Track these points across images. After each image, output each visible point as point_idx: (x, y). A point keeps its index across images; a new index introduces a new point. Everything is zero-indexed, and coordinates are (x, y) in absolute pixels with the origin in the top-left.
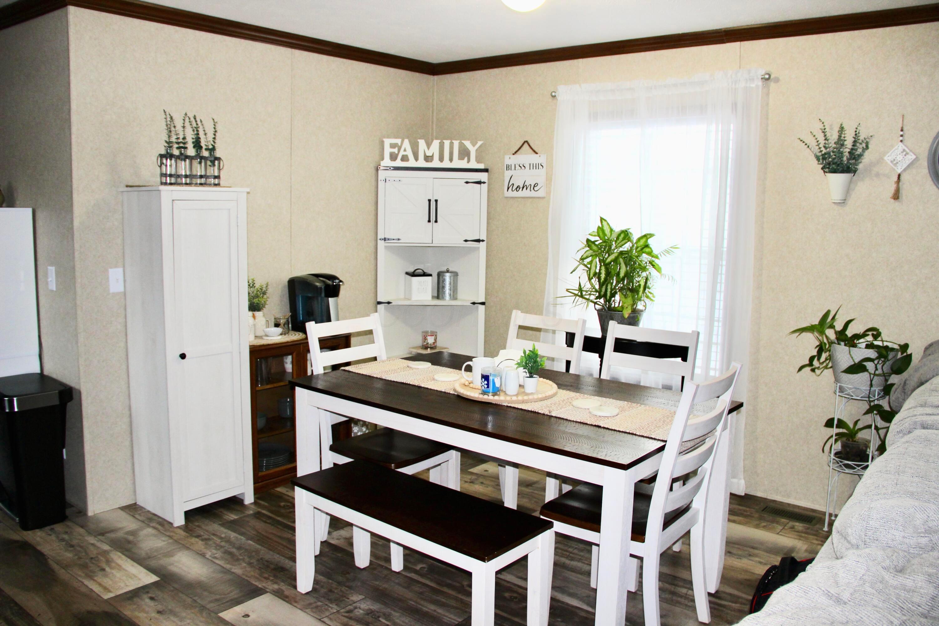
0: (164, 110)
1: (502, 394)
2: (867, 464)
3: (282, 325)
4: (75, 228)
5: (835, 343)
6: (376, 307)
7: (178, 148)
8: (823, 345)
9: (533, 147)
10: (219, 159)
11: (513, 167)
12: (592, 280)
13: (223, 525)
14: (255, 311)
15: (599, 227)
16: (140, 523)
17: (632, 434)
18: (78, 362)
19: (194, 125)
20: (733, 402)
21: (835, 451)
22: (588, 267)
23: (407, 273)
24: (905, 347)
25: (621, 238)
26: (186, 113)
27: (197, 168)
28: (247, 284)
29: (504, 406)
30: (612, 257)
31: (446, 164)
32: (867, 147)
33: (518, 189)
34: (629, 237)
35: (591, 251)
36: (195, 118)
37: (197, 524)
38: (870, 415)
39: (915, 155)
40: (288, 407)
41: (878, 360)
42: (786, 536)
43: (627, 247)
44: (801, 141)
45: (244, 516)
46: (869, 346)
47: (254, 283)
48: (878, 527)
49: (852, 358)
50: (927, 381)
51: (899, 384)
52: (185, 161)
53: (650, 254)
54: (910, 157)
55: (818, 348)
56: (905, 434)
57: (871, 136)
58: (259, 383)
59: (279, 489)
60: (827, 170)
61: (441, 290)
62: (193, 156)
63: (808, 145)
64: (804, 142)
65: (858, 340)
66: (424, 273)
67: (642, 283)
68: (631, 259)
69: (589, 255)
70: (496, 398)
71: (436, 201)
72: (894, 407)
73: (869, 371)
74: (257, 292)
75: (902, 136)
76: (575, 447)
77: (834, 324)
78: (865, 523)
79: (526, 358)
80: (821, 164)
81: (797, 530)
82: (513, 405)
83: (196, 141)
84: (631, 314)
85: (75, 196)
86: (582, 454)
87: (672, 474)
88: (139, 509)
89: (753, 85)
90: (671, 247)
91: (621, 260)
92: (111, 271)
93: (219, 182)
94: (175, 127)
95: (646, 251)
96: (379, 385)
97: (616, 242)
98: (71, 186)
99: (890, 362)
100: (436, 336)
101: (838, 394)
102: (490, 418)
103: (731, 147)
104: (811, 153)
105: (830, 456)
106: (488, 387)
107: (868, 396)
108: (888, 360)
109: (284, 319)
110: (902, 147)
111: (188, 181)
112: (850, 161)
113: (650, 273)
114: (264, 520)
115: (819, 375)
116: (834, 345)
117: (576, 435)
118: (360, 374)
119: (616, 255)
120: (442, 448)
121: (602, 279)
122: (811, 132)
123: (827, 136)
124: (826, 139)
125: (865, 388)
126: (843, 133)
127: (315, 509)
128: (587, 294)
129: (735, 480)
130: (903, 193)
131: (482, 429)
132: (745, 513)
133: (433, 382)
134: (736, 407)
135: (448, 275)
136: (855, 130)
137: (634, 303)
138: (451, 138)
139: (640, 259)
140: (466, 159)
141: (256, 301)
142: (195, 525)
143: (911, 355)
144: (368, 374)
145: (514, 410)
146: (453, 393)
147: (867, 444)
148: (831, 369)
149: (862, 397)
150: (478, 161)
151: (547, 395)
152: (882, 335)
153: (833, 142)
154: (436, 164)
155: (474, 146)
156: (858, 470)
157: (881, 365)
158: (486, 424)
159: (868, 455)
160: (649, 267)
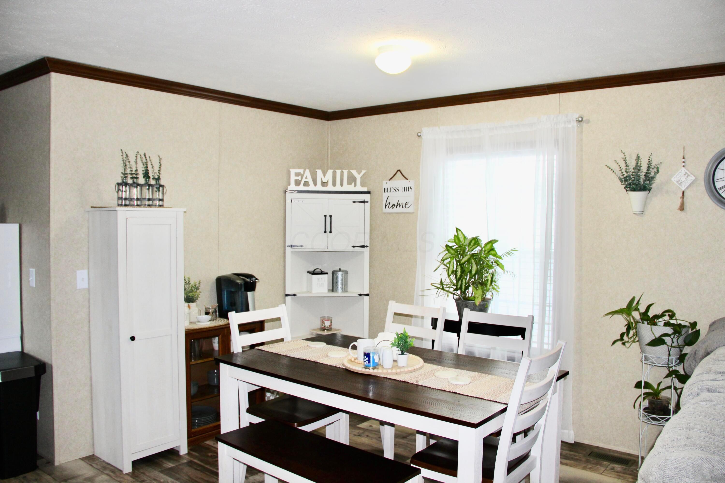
0: (121, 150)
1: (380, 367)
2: (669, 417)
3: (211, 313)
4: (51, 239)
5: (640, 322)
6: (285, 298)
7: (132, 178)
8: (631, 324)
9: (404, 175)
10: (163, 186)
11: (389, 190)
12: (451, 276)
13: (162, 472)
14: (190, 302)
15: (455, 235)
16: (96, 471)
17: (481, 399)
18: (51, 343)
19: (144, 160)
20: (560, 371)
21: (644, 407)
22: (447, 266)
23: (309, 272)
24: (694, 325)
25: (472, 244)
26: (138, 152)
27: (146, 193)
28: (183, 281)
29: (382, 377)
30: (466, 258)
31: (338, 188)
32: (658, 171)
33: (393, 206)
34: (479, 243)
35: (449, 254)
36: (145, 155)
37: (142, 471)
38: (670, 378)
39: (694, 176)
40: (215, 377)
41: (674, 335)
42: (608, 476)
43: (477, 250)
44: (608, 167)
45: (180, 465)
46: (667, 324)
47: (190, 281)
48: (673, 475)
49: (653, 334)
50: (712, 352)
51: (691, 354)
52: (137, 187)
53: (495, 255)
54: (691, 178)
55: (626, 327)
56: (694, 396)
57: (661, 163)
58: (193, 359)
59: (208, 442)
60: (628, 189)
61: (335, 285)
62: (143, 184)
63: (613, 170)
64: (610, 168)
65: (658, 319)
66: (322, 272)
67: (489, 278)
68: (480, 260)
69: (448, 257)
70: (375, 371)
71: (331, 216)
72: (688, 372)
73: (667, 344)
74: (192, 287)
75: (684, 162)
76: (436, 410)
77: (639, 307)
78: (662, 472)
79: (398, 339)
80: (623, 184)
81: (617, 471)
82: (388, 377)
83: (145, 173)
84: (481, 302)
85: (52, 214)
86: (442, 415)
87: (513, 430)
88: (96, 459)
89: (570, 126)
90: (511, 250)
91: (473, 261)
92: (78, 272)
93: (163, 204)
94: (129, 162)
95: (491, 254)
96: (285, 361)
97: (468, 246)
98: (49, 207)
99: (683, 336)
100: (331, 320)
101: (644, 362)
102: (371, 387)
103: (555, 172)
104: (616, 176)
105: (640, 411)
106: (369, 363)
107: (667, 363)
108: (681, 335)
109: (213, 308)
110: (684, 170)
111: (139, 203)
112: (646, 182)
113: (495, 270)
114: (195, 467)
115: (628, 348)
116: (639, 323)
117: (437, 400)
118: (270, 352)
119: (468, 257)
120: (333, 411)
121: (458, 276)
122: (615, 161)
123: (627, 163)
124: (626, 166)
125: (665, 357)
126: (640, 161)
127: (234, 460)
128: (447, 287)
129: (566, 431)
130: (687, 205)
131: (364, 396)
132: (575, 458)
133: (327, 358)
134: (563, 375)
135: (340, 273)
136: (649, 158)
137: (484, 294)
138: (341, 168)
139: (487, 259)
140: (353, 184)
141: (191, 294)
142: (140, 472)
143: (699, 330)
144: (276, 353)
145: (389, 381)
146: (342, 367)
147: (668, 401)
148: (638, 343)
149: (662, 364)
150: (363, 185)
151: (415, 368)
152: (676, 315)
153: (632, 168)
154: (330, 188)
155: (359, 174)
156: (663, 422)
157: (677, 338)
158: (367, 392)
159: (670, 410)
160: (495, 265)
